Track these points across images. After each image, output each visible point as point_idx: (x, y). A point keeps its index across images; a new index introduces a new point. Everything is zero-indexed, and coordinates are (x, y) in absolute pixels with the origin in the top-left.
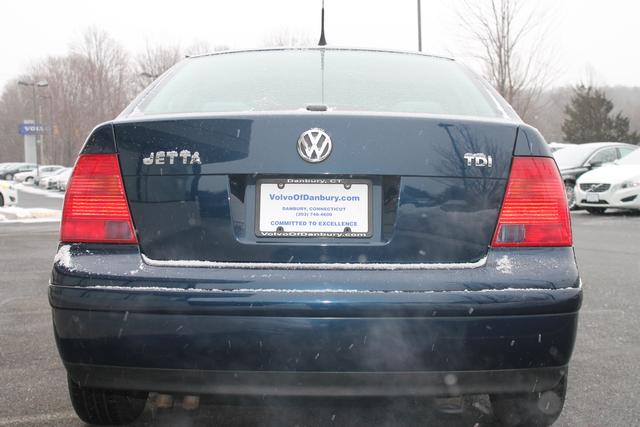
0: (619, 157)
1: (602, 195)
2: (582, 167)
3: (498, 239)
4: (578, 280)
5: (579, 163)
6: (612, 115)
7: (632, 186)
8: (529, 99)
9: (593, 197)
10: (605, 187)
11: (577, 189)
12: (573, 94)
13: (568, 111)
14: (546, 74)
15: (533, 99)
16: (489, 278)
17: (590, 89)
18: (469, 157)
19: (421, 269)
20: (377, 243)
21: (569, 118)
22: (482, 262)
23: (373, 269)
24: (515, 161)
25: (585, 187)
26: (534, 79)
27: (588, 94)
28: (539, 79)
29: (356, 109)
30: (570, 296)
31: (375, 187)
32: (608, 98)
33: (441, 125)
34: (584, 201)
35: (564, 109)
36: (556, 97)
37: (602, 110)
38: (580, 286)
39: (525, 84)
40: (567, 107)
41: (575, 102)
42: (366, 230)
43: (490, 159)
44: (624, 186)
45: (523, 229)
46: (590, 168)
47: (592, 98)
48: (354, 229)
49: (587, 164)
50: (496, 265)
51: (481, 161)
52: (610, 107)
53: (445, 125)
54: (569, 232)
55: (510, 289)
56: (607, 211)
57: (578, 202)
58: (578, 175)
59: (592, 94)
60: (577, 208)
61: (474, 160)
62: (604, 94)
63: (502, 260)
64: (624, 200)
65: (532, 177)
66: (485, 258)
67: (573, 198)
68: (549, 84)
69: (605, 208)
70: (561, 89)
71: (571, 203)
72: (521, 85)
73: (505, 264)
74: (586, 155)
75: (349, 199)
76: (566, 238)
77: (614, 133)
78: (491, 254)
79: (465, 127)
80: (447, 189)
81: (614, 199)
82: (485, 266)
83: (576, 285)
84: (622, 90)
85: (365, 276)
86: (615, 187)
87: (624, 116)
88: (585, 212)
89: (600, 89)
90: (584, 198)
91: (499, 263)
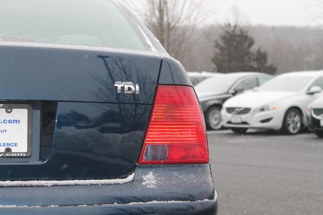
0: (258, 85)
1: (244, 117)
2: (227, 93)
3: (144, 157)
4: (213, 192)
5: (225, 90)
6: (254, 49)
7: (268, 109)
8: (184, 34)
9: (237, 119)
10: (246, 110)
11: (224, 112)
12: (221, 32)
13: (217, 46)
14: (198, 14)
15: (188, 34)
16: (137, 192)
17: (235, 27)
18: (119, 85)
19: (76, 185)
20: (35, 161)
21: (218, 51)
22: (130, 178)
23: (32, 186)
24: (159, 89)
25: (230, 110)
26: (188, 18)
27: (234, 31)
28: (192, 17)
29: (19, 40)
30: (207, 207)
31: (34, 111)
32: (250, 34)
33: (100, 56)
34: (229, 122)
35: (214, 44)
36: (208, 33)
37: (246, 45)
38: (215, 198)
39: (181, 21)
40: (216, 42)
41: (224, 38)
42: (25, 150)
43: (137, 87)
44: (262, 110)
45: (167, 149)
46: (234, 94)
47: (238, 35)
48: (14, 149)
49: (232, 91)
50: (142, 180)
51: (130, 89)
52: (252, 43)
53: (103, 57)
54: (206, 150)
55: (154, 202)
56: (249, 131)
57: (224, 123)
58: (224, 100)
59: (238, 32)
60: (223, 128)
61: (123, 88)
62: (247, 32)
63: (147, 176)
64: (263, 121)
65: (175, 103)
66: (133, 175)
67: (220, 120)
68: (201, 22)
69: (246, 129)
70: (212, 27)
71: (218, 124)
72: (177, 23)
73: (150, 179)
74: (231, 83)
75: (10, 122)
76: (204, 156)
77: (255, 64)
78: (139, 171)
79: (119, 59)
80: (103, 113)
81: (254, 121)
82: (133, 181)
83: (212, 197)
84: (262, 28)
85: (24, 193)
86: (256, 111)
87: (262, 50)
88: (230, 131)
89: (244, 27)
90: (229, 120)
91: (145, 179)
